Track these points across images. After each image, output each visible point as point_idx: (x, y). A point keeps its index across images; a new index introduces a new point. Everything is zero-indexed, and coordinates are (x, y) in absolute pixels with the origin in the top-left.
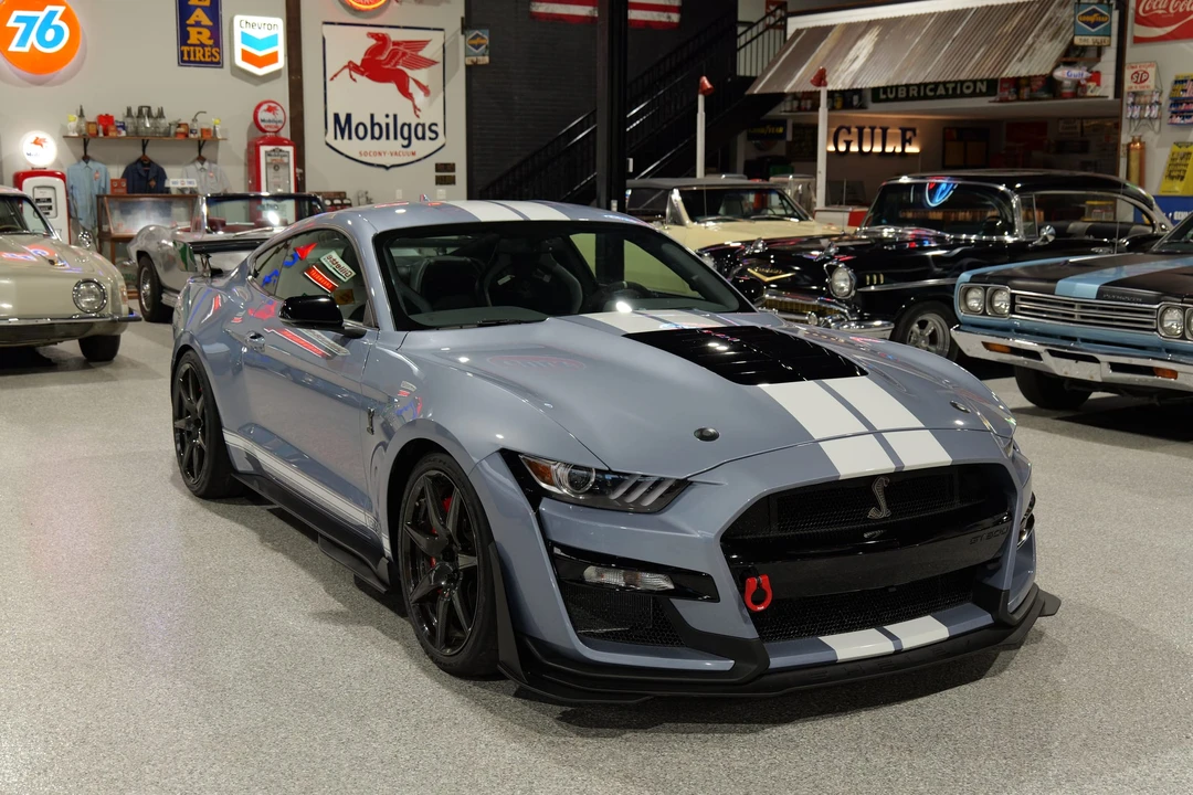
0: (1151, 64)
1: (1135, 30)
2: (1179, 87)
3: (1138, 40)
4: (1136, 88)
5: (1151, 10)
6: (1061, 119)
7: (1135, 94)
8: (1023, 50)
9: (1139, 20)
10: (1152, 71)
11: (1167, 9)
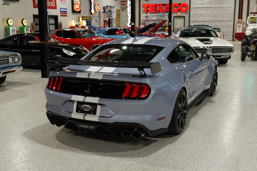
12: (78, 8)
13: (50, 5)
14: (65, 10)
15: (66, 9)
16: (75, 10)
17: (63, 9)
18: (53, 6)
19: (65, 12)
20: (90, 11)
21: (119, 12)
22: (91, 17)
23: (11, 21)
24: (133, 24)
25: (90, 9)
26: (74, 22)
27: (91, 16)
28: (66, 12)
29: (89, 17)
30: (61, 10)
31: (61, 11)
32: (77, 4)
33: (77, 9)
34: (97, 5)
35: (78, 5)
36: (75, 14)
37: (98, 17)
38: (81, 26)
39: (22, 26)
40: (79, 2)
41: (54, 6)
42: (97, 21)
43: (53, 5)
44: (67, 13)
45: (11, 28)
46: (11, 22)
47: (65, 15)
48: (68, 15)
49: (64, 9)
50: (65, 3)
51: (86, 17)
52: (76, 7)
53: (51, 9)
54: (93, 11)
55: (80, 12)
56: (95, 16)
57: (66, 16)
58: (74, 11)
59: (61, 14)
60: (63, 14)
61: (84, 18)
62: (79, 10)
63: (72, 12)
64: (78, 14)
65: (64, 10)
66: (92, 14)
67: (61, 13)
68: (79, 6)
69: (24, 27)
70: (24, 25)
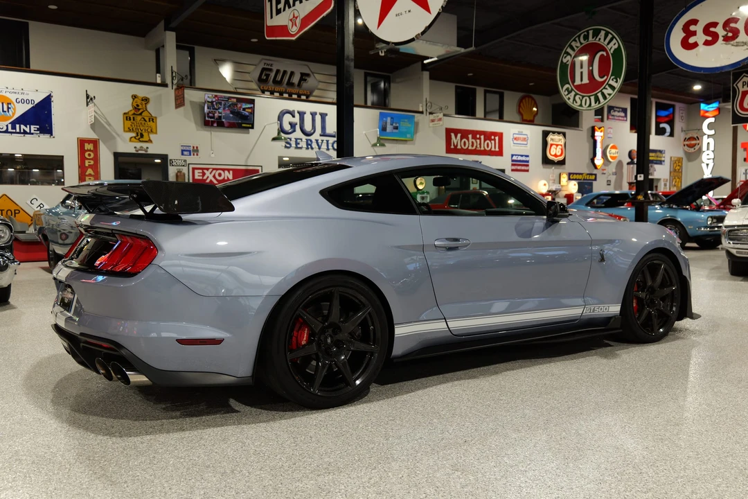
12: (559, 154)
13: (488, 147)
14: (524, 158)
15: (527, 156)
16: (551, 157)
17: (519, 155)
18: (493, 149)
19: (526, 164)
20: (592, 160)
21: (680, 164)
22: (596, 175)
24: (640, 177)
25: (592, 156)
26: (545, 185)
27: (595, 172)
28: (528, 162)
29: (588, 174)
30: (514, 158)
31: (513, 161)
32: (557, 145)
33: (556, 156)
34: (611, 148)
35: (559, 147)
36: (550, 166)
37: (615, 174)
38: (564, 193)
39: (415, 190)
40: (563, 140)
41: (497, 149)
42: (612, 183)
43: (495, 148)
44: (530, 164)
47: (523, 168)
48: (530, 168)
49: (522, 156)
50: (526, 143)
51: (582, 174)
52: (554, 152)
53: (489, 155)
54: (599, 161)
55: (562, 163)
56: (605, 172)
57: (527, 171)
58: (546, 161)
59: (514, 168)
60: (519, 168)
61: (575, 177)
62: (561, 158)
63: (543, 163)
64: (558, 166)
65: (520, 158)
66: (595, 167)
67: (513, 165)
68: (562, 149)
69: (417, 193)
70: (418, 189)
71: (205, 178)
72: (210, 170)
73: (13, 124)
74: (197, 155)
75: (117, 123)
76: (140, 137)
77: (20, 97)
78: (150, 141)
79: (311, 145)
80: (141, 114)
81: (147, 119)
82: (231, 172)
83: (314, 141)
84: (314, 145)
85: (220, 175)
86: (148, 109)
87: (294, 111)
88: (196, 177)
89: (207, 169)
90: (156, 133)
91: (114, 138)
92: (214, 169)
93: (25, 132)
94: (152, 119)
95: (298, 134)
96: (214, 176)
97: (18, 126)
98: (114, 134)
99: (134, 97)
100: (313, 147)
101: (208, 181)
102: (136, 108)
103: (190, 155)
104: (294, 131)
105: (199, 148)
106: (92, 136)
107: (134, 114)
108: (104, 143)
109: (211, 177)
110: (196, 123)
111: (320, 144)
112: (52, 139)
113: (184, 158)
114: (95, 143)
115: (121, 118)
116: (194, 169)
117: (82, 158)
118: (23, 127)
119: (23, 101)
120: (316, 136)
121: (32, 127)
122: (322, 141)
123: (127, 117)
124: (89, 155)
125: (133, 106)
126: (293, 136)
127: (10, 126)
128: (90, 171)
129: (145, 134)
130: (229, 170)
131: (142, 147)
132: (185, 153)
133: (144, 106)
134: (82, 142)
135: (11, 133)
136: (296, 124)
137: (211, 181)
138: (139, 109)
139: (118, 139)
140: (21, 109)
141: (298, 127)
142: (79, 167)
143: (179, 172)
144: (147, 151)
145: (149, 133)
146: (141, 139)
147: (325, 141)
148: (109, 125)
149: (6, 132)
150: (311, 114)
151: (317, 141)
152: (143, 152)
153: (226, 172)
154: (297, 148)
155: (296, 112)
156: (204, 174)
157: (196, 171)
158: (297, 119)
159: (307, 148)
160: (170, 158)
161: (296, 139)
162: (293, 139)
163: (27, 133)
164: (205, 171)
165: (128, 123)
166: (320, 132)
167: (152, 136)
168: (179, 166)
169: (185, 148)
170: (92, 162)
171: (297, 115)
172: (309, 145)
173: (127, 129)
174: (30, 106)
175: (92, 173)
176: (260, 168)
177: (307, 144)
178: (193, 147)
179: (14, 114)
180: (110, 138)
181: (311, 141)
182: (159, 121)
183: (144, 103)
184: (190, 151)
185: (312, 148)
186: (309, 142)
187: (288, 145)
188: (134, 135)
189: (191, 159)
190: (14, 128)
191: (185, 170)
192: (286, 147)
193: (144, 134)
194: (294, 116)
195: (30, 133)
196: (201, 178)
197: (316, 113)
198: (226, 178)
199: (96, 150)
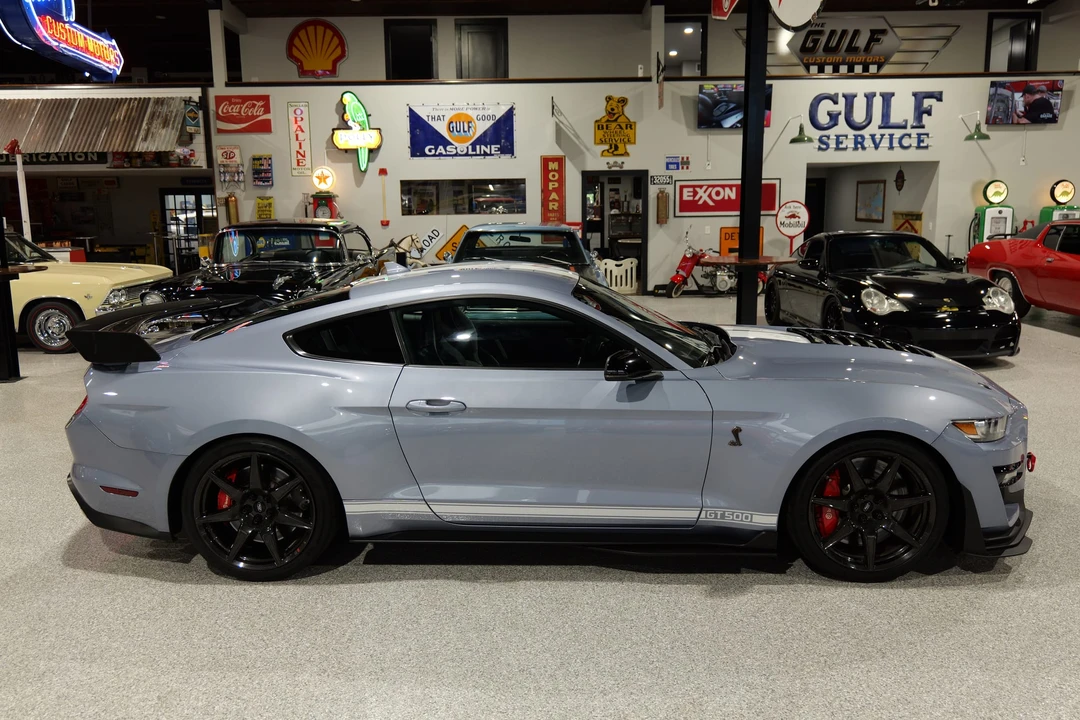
0: (236, 147)
1: (216, 124)
2: (258, 162)
3: (220, 131)
4: (226, 161)
5: (228, 112)
6: (59, 177)
7: (224, 166)
8: (142, 134)
9: (219, 118)
10: (237, 152)
11: (240, 112)
23: (998, 190)
39: (1054, 204)
45: (991, 213)
46: (996, 195)
69: (1053, 209)
70: (1058, 203)
71: (697, 198)
72: (705, 188)
73: (474, 145)
74: (687, 168)
75: (587, 134)
76: (614, 150)
77: (481, 113)
78: (626, 154)
79: (862, 144)
80: (616, 120)
81: (624, 126)
82: (734, 189)
83: (867, 136)
84: (868, 143)
85: (718, 193)
86: (625, 113)
87: (837, 95)
88: (685, 198)
89: (701, 187)
90: (635, 143)
91: (582, 153)
92: (709, 186)
93: (485, 154)
94: (630, 125)
95: (842, 127)
96: (710, 196)
97: (478, 147)
98: (582, 148)
99: (609, 99)
100: (866, 145)
101: (701, 202)
102: (610, 113)
103: (678, 168)
104: (836, 124)
105: (690, 159)
106: (557, 152)
107: (608, 121)
108: (571, 160)
109: (705, 197)
110: (688, 126)
111: (878, 140)
112: (513, 160)
113: (669, 173)
114: (560, 160)
115: (592, 126)
116: (682, 187)
117: (546, 180)
118: (483, 147)
119: (484, 118)
120: (873, 128)
121: (493, 147)
122: (882, 136)
123: (599, 125)
124: (554, 176)
125: (606, 110)
126: (832, 132)
127: (470, 147)
128: (554, 196)
129: (621, 146)
130: (731, 187)
131: (616, 162)
132: (671, 166)
133: (620, 109)
134: (546, 161)
135: (471, 155)
136: (840, 114)
137: (705, 202)
138: (614, 114)
139: (587, 153)
140: (481, 127)
141: (842, 119)
142: (542, 191)
143: (662, 192)
144: (621, 167)
145: (625, 144)
146: (615, 153)
147: (887, 136)
148: (578, 137)
149: (467, 155)
150: (866, 96)
151: (873, 137)
152: (618, 169)
153: (727, 189)
154: (837, 149)
155: (840, 96)
156: (695, 193)
157: (685, 190)
158: (841, 106)
159: (856, 148)
160: (650, 174)
161: (838, 137)
162: (833, 137)
163: (488, 155)
164: (698, 189)
165: (600, 133)
166: (879, 122)
167: (629, 148)
168: (662, 184)
169: (671, 160)
170: (556, 185)
171: (842, 101)
172: (859, 144)
173: (598, 141)
174: (492, 122)
175: (557, 198)
176: (777, 182)
177: (856, 143)
178: (683, 158)
179: (474, 134)
180: (578, 154)
181: (863, 137)
182: (638, 126)
183: (620, 105)
184: (677, 164)
185: (864, 148)
186: (859, 139)
187: (824, 147)
188: (607, 147)
189: (678, 174)
190: (474, 149)
191: (669, 189)
192: (820, 149)
193: (619, 145)
194: (836, 103)
195: (491, 155)
196: (691, 198)
197: (874, 95)
198: (726, 198)
199: (561, 170)
